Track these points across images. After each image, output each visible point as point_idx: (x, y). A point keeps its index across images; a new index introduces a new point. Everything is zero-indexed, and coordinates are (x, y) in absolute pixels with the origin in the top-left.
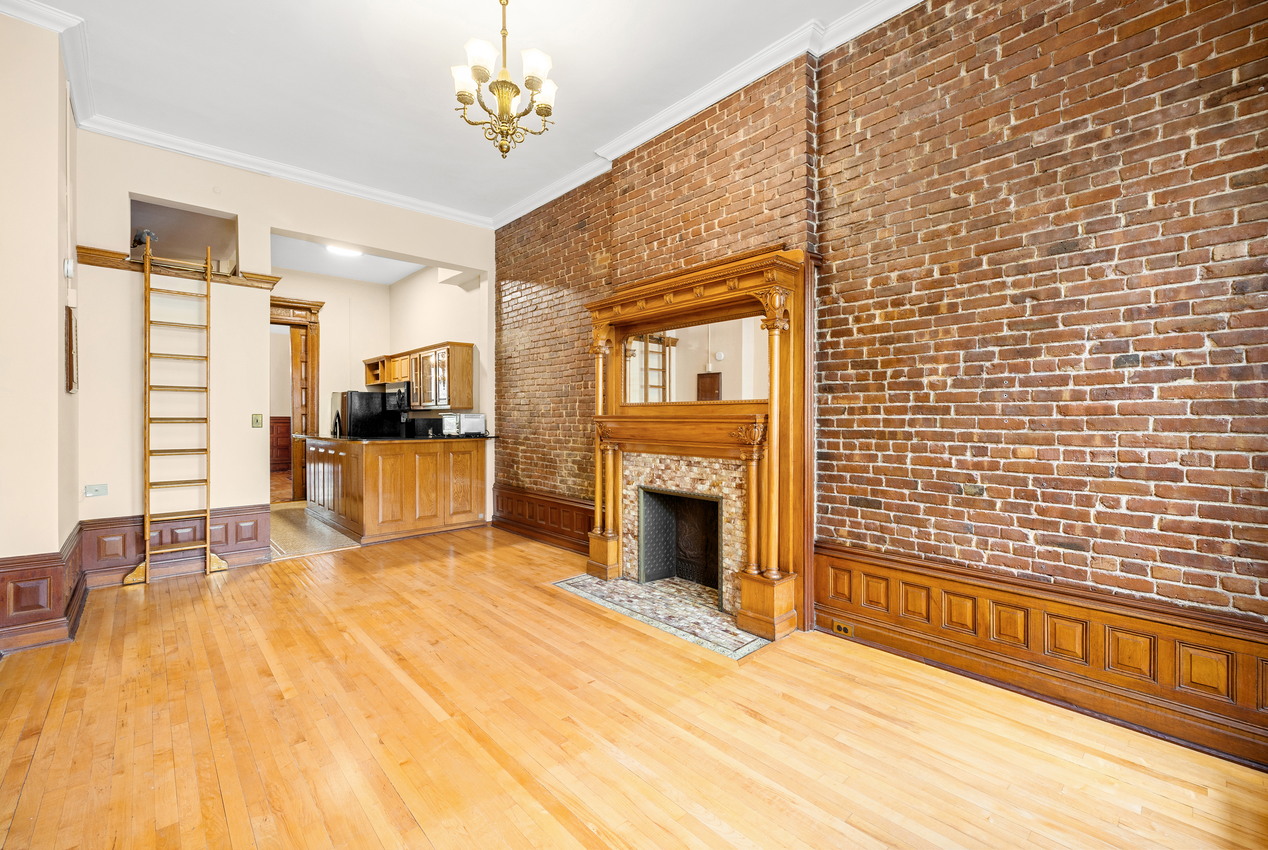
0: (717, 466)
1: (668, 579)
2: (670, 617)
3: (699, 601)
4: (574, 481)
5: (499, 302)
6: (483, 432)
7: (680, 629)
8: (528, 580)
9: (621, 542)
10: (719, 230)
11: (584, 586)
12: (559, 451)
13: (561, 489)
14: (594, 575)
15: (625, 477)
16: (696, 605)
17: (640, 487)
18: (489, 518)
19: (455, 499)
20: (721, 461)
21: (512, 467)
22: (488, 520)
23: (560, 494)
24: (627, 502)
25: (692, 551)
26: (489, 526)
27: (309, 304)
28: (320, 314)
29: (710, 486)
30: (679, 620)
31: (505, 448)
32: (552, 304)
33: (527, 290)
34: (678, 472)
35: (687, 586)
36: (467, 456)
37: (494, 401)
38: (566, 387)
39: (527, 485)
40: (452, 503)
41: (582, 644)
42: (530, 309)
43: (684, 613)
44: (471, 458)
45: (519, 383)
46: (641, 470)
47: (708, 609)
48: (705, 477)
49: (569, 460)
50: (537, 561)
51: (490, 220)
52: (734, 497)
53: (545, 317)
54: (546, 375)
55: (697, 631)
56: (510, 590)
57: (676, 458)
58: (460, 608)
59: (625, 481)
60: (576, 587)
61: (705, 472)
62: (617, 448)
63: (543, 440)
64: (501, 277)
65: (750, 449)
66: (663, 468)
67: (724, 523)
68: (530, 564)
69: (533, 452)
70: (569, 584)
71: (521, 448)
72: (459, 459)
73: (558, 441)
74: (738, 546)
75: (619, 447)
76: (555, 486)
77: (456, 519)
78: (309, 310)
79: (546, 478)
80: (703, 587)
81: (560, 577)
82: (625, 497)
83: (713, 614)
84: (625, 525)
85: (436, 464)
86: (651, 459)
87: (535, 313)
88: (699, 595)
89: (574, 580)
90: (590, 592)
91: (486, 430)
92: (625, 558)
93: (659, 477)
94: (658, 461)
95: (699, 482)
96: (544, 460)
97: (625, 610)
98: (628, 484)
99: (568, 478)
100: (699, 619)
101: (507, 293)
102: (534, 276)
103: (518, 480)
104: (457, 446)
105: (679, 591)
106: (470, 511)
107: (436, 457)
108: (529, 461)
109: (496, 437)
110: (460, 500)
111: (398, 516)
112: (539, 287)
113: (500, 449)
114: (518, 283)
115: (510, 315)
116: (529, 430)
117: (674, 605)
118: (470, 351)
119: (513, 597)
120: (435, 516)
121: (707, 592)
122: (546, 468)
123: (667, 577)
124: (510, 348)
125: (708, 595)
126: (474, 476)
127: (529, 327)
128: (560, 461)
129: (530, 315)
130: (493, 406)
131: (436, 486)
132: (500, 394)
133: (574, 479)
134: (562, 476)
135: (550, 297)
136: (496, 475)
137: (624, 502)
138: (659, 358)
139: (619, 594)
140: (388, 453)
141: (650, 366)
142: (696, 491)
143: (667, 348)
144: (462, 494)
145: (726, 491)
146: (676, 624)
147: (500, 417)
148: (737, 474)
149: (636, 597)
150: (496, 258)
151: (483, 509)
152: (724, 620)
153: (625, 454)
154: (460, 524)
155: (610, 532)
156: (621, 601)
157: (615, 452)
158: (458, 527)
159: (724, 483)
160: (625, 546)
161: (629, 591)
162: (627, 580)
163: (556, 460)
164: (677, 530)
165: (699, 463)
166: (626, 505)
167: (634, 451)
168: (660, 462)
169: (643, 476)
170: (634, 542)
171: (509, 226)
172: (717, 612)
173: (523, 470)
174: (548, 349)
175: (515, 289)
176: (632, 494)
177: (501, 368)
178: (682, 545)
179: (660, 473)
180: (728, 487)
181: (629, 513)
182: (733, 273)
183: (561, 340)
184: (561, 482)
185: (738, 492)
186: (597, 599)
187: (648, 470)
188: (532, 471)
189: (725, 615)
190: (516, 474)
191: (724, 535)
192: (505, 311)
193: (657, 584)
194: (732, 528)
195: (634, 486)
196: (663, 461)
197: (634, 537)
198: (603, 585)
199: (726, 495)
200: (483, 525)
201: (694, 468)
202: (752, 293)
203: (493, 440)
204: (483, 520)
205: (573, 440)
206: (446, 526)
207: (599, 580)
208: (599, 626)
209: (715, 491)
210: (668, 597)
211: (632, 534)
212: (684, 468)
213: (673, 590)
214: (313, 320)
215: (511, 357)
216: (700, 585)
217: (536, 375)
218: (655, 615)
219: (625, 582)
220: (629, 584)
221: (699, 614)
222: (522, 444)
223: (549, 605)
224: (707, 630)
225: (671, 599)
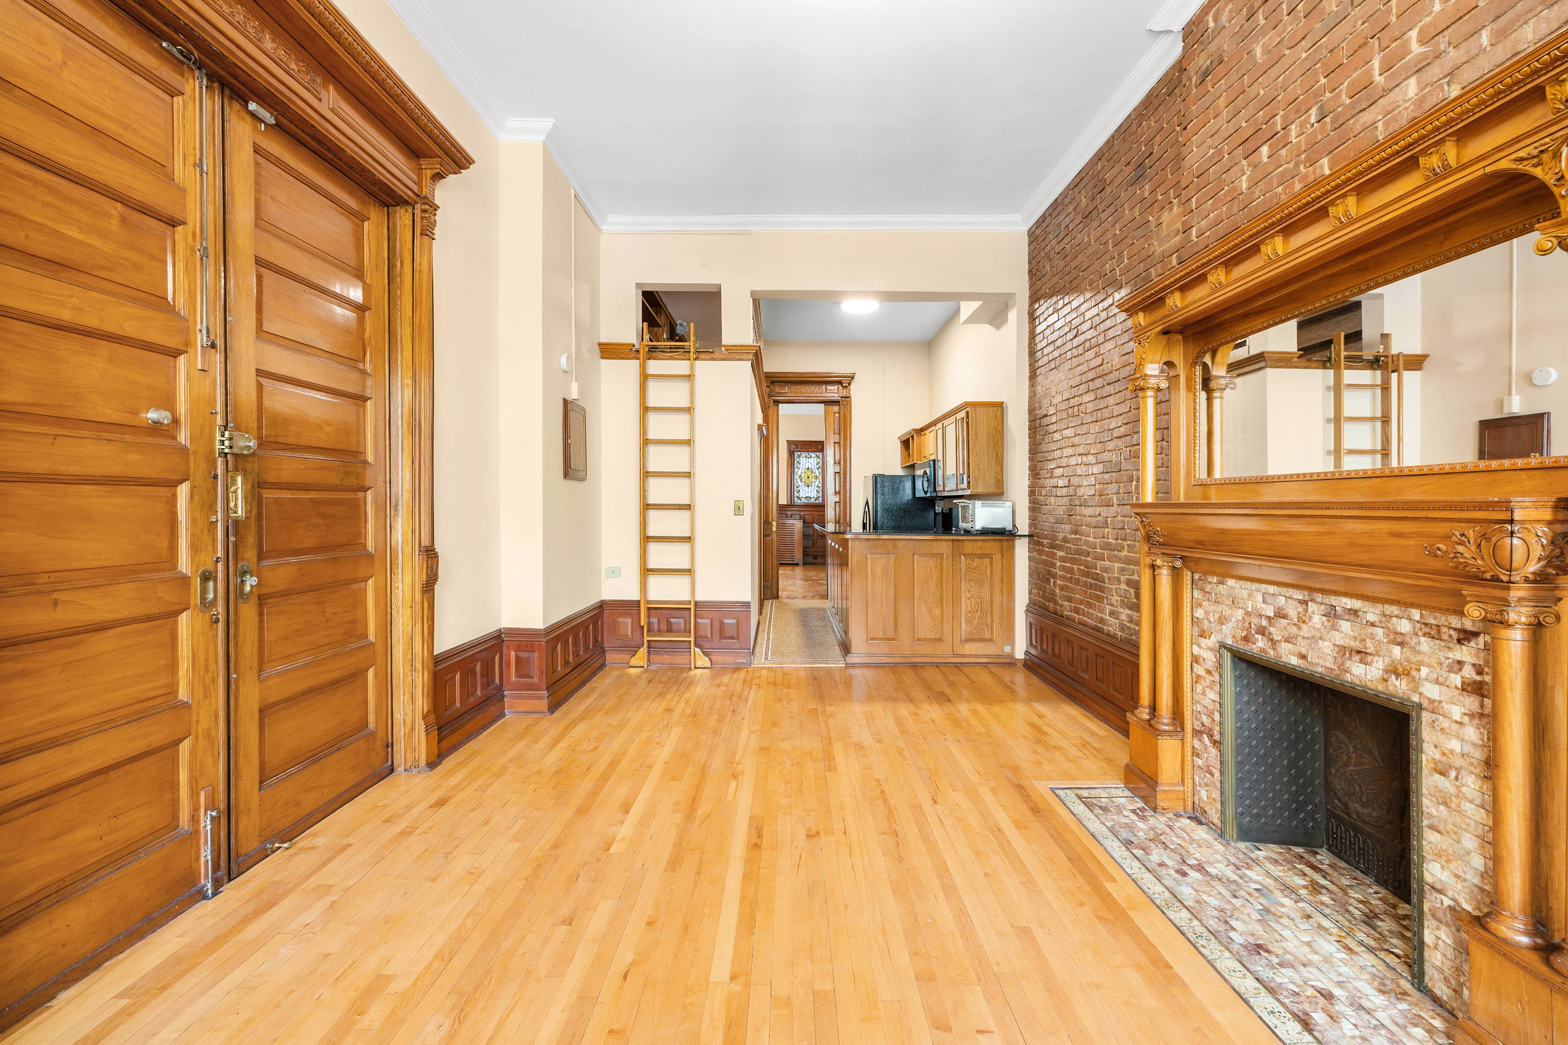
0: (1404, 626)
1: (1300, 850)
2: (1259, 948)
3: (1361, 936)
4: (1129, 616)
5: (1033, 335)
6: (1009, 527)
7: (1272, 991)
8: (1015, 769)
9: (1188, 745)
10: (1423, 49)
11: (1105, 809)
12: (1108, 563)
13: (1111, 626)
14: (1135, 792)
15: (1194, 621)
16: (1349, 941)
17: (1223, 646)
18: (1020, 654)
19: (969, 621)
20: (1416, 614)
21: (1048, 581)
22: (1017, 657)
23: (1109, 635)
24: (1199, 670)
25: (1363, 805)
26: (1020, 665)
27: (840, 377)
28: (852, 387)
29: (1386, 671)
30: (1281, 964)
31: (1040, 552)
32: (1097, 320)
33: (1065, 308)
34: (1305, 627)
35: (1345, 881)
36: (987, 561)
37: (1027, 483)
38: (1117, 455)
39: (1066, 613)
40: (963, 626)
41: (1024, 933)
42: (1070, 336)
43: (1303, 952)
44: (991, 564)
45: (1058, 454)
46: (1227, 612)
47: (1381, 967)
48: (1370, 646)
49: (1123, 578)
50: (1054, 738)
51: (1018, 217)
52: (1456, 712)
53: (1087, 344)
54: (1090, 439)
55: (1318, 1017)
56: (974, 778)
57: (1298, 595)
58: (885, 789)
59: (1196, 629)
60: (1089, 806)
61: (1372, 637)
62: (1178, 564)
63: (1087, 543)
64: (1035, 298)
65: (1498, 593)
66: (1272, 615)
67: (1425, 772)
68: (1038, 742)
69: (1074, 561)
70: (1080, 798)
71: (1060, 553)
72: (975, 564)
73: (1106, 546)
74: (1470, 842)
75: (1183, 563)
76: (1102, 620)
77: (970, 648)
78: (840, 383)
79: (1090, 605)
80: (1392, 899)
81: (1072, 778)
82: (1195, 659)
83: (1390, 985)
84: (1196, 715)
85: (941, 569)
86: (1245, 593)
87: (1076, 342)
88: (1370, 919)
89: (1093, 793)
90: (1109, 824)
91: (1014, 526)
92: (1197, 778)
93: (1262, 631)
94: (1259, 598)
95: (1357, 658)
96: (1087, 574)
97: (1159, 888)
98: (1202, 635)
99: (1121, 610)
100: (1340, 984)
101: (1042, 319)
102: (1075, 284)
103: (1055, 602)
104: (971, 546)
105: (1315, 888)
106: (990, 640)
107: (942, 559)
108: (1069, 575)
109: (1030, 536)
110: (976, 622)
111: (891, 635)
112: (1081, 299)
113: (1035, 554)
114: (1054, 299)
115: (1046, 351)
116: (1068, 527)
117: (1285, 921)
118: (999, 413)
119: (972, 794)
120: (940, 640)
121: (1398, 918)
122: (1091, 588)
123: (1298, 844)
124: (1045, 403)
125: (1394, 927)
126: (997, 590)
127: (1067, 366)
128: (1109, 579)
129: (1069, 346)
130: (1026, 490)
131: (942, 599)
132: (1035, 472)
133: (1129, 612)
134: (1112, 605)
135: (1095, 311)
136: (1030, 593)
137: (1195, 670)
138: (1374, 396)
139: (1166, 847)
140: (879, 550)
141: (1347, 412)
142: (1348, 677)
143: (1394, 376)
144: (978, 614)
145: (1431, 691)
146: (1266, 974)
147: (1035, 507)
148: (1466, 653)
149: (1200, 868)
150: (1030, 271)
151: (1011, 640)
152: (1417, 1021)
153: (1197, 576)
154: (976, 656)
155: (1166, 721)
156: (1161, 865)
157: (1176, 573)
158: (972, 660)
159: (1424, 671)
160: (1198, 756)
161: (1192, 848)
162: (1200, 823)
163: (1103, 577)
164: (1326, 751)
165: (1355, 612)
166: (1198, 676)
167: (1214, 574)
168: (1264, 602)
169: (1230, 625)
170: (1213, 751)
171: (1043, 218)
172: (1406, 985)
173: (1062, 588)
174: (1091, 396)
175: (1051, 309)
176: (1209, 657)
177: (1035, 432)
178: (1339, 785)
179: (1264, 623)
180: (1437, 682)
181: (1204, 693)
182: (1437, 129)
183: (1109, 378)
184: (1112, 614)
185: (1472, 703)
186: (1117, 843)
187: (1240, 613)
188: (1072, 591)
189: (1429, 1005)
190: (1053, 594)
191: (1425, 801)
192: (1039, 346)
193: (1266, 852)
194: (1453, 790)
195: (1212, 641)
196: (1269, 599)
197: (1215, 743)
198: (1143, 818)
199: (1432, 701)
200: (1010, 663)
201: (1341, 622)
202: (1505, 164)
203: (1027, 540)
204: (1011, 656)
205: (1128, 545)
206: (955, 655)
207: (1140, 804)
208: (1082, 905)
209: (1399, 687)
210: (1278, 895)
211: (1211, 736)
212: (1317, 620)
213: (1301, 881)
214: (844, 394)
215: (1046, 416)
216: (1383, 892)
217: (1076, 440)
218: (1222, 927)
219: (1193, 825)
220: (1201, 833)
221: (1344, 969)
222: (1060, 548)
223: (1017, 826)
224: (1347, 1027)
225: (1286, 901)
